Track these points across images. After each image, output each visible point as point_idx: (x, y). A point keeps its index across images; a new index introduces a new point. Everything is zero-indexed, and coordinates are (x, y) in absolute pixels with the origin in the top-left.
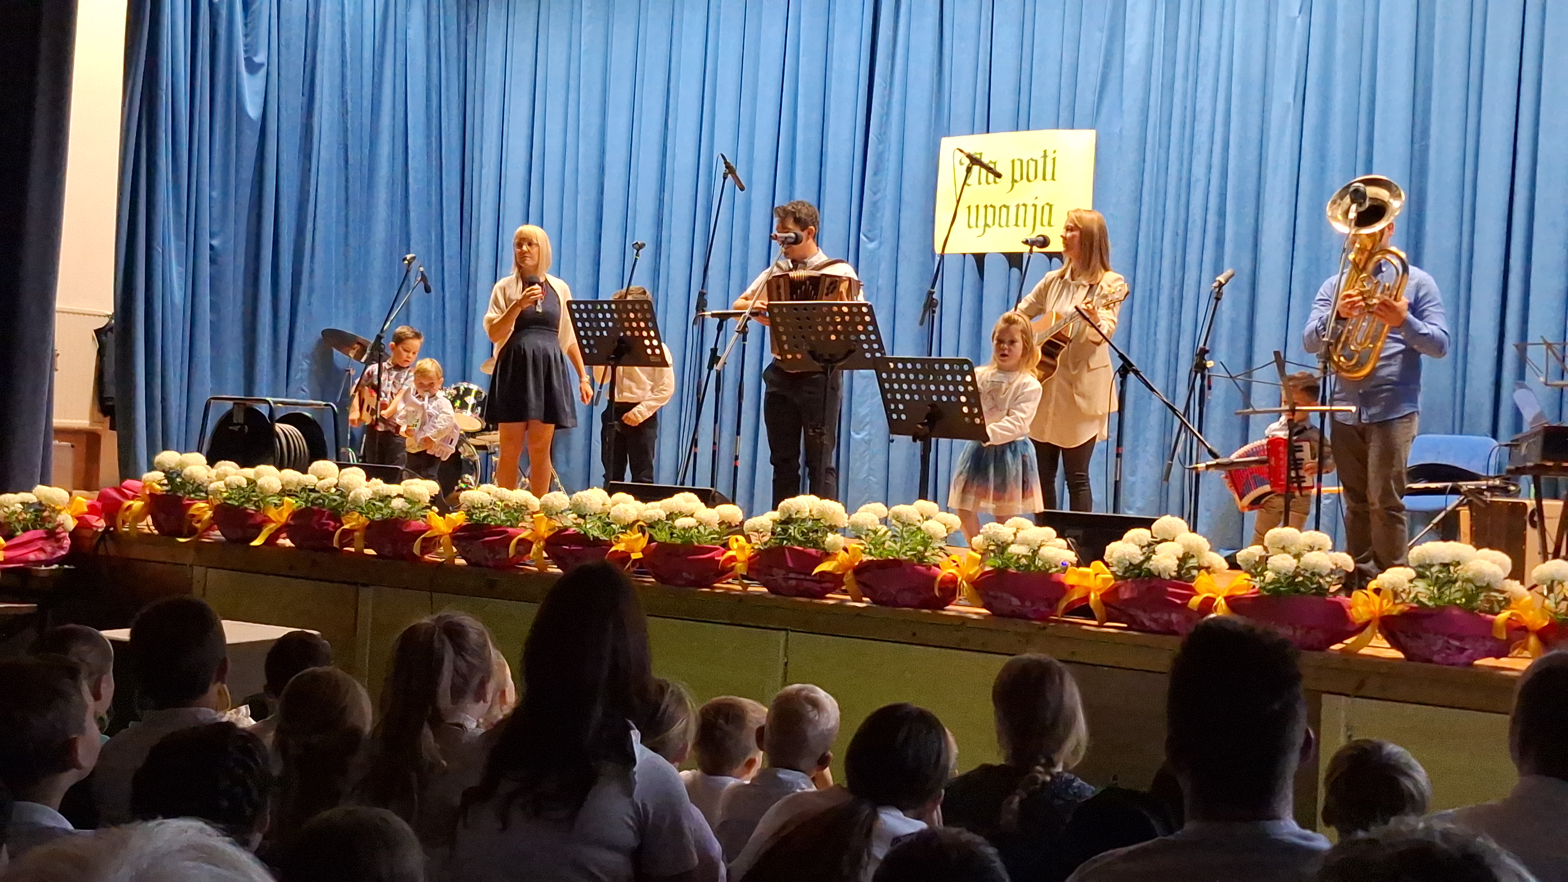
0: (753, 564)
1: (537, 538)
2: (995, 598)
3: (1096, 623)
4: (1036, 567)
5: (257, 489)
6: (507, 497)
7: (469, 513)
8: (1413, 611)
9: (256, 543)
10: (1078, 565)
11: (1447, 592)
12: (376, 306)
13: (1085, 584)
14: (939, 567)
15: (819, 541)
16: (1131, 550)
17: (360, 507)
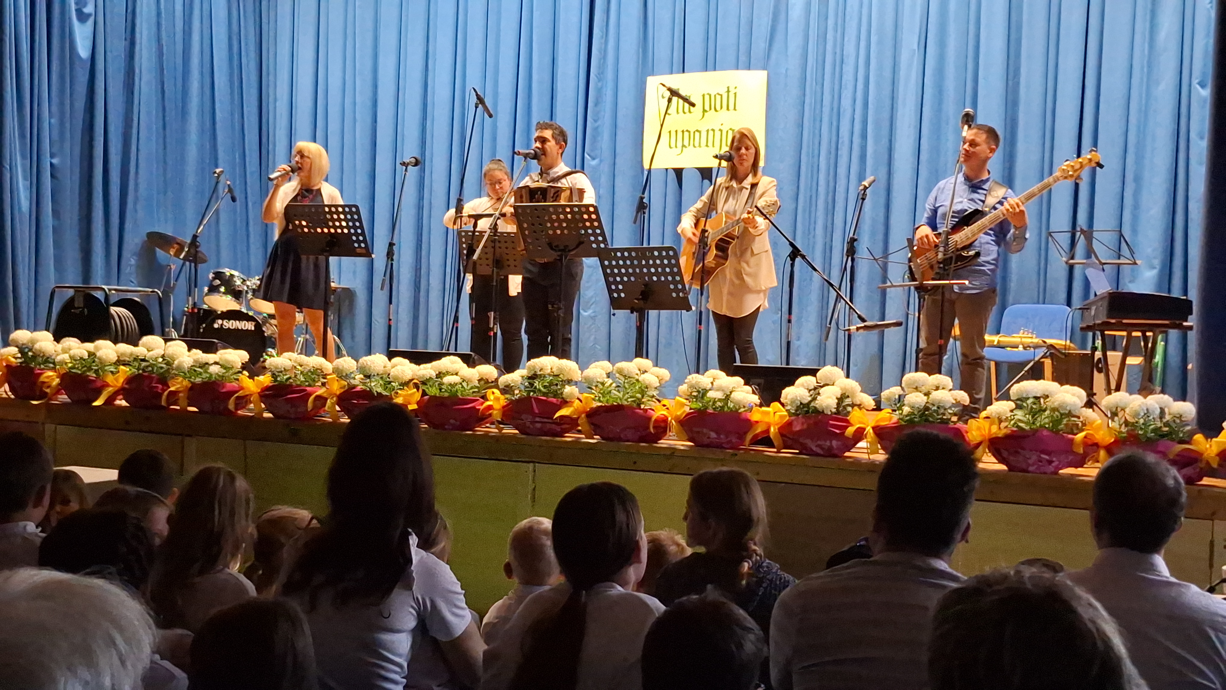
0: (506, 412)
1: (331, 394)
2: (698, 433)
3: (775, 450)
4: (729, 408)
5: (97, 360)
6: (305, 362)
7: (274, 376)
8: (1014, 433)
9: (97, 403)
10: (761, 405)
11: (1039, 419)
12: (191, 213)
13: (767, 420)
14: (653, 410)
15: (559, 392)
16: (801, 393)
17: (184, 372)
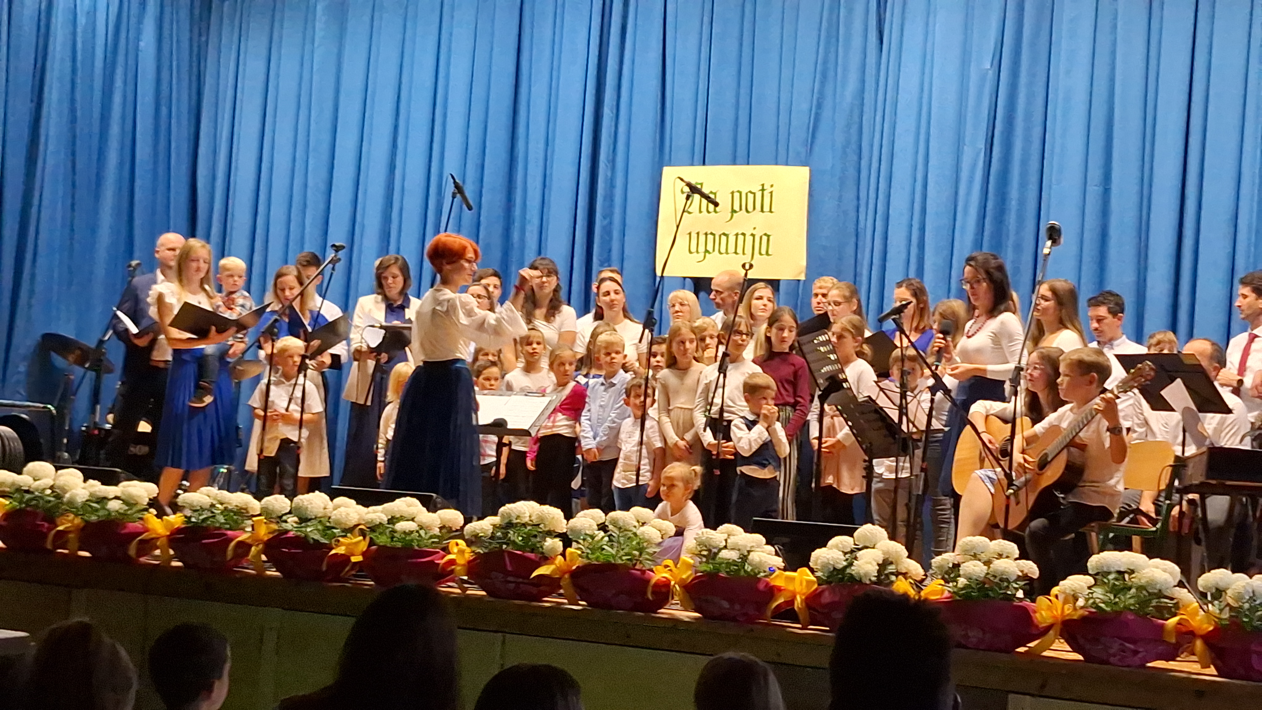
0: (474, 567)
1: (257, 541)
2: (706, 601)
3: (800, 626)
4: (745, 571)
6: (227, 500)
7: (188, 516)
8: (1092, 615)
10: (785, 569)
11: (1122, 597)
13: (791, 588)
14: (653, 571)
15: (538, 545)
16: (835, 556)
17: (76, 508)
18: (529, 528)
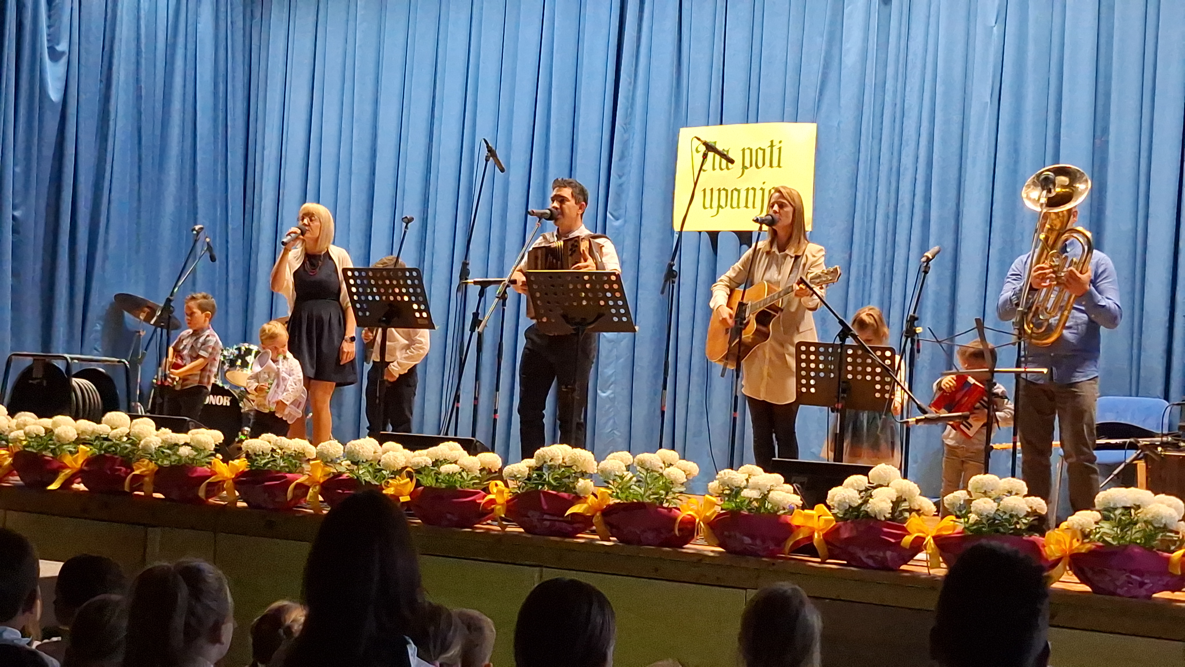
0: (512, 506)
1: (314, 482)
2: (730, 537)
3: (819, 560)
4: (766, 509)
5: (54, 438)
6: (286, 445)
7: (250, 460)
8: (1098, 549)
9: (52, 487)
10: (803, 508)
11: (1129, 533)
12: (165, 273)
13: (810, 524)
14: (679, 509)
15: (571, 486)
16: (851, 494)
17: (150, 454)
18: (563, 469)
